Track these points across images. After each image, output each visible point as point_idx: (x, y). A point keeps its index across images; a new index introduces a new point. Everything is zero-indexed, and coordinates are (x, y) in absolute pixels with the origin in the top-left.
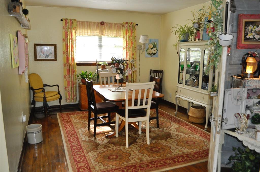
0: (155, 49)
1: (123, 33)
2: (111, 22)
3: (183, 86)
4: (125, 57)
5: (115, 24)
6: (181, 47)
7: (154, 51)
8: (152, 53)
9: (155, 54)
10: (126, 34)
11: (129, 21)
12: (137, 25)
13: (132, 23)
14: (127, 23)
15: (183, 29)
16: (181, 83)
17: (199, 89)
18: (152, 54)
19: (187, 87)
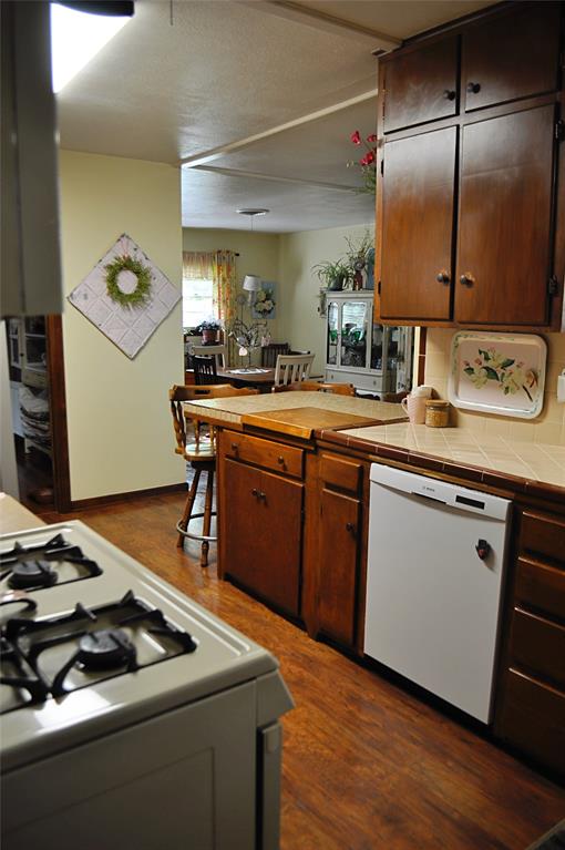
0: (269, 302)
1: (212, 271)
2: (192, 250)
3: (338, 367)
4: (217, 318)
5: (198, 253)
6: (331, 301)
7: (267, 305)
8: (265, 310)
9: (269, 312)
10: (219, 273)
11: (224, 249)
12: (238, 255)
13: (228, 252)
14: (219, 252)
15: (334, 269)
16: (334, 363)
17: (367, 370)
18: (265, 312)
19: (344, 368)
